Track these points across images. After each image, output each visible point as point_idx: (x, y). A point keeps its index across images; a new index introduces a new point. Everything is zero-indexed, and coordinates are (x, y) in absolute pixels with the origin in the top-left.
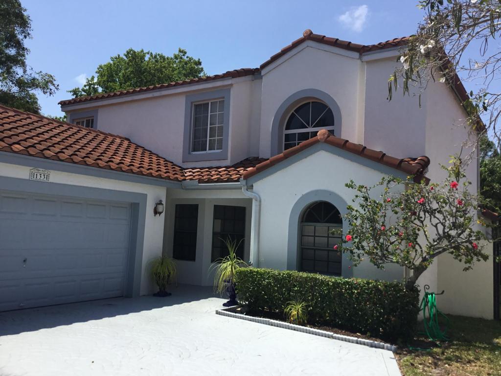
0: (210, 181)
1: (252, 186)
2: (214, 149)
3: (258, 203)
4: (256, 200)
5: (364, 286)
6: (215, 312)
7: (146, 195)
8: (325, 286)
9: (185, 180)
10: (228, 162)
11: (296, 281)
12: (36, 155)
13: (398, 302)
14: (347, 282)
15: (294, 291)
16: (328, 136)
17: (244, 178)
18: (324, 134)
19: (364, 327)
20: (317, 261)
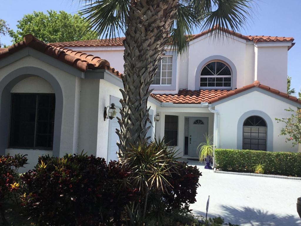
1: (214, 107)
2: (166, 84)
6: (213, 172)
7: (153, 110)
10: (176, 92)
15: (253, 159)
16: (260, 85)
17: (210, 103)
18: (258, 83)
19: (294, 173)
20: (252, 144)
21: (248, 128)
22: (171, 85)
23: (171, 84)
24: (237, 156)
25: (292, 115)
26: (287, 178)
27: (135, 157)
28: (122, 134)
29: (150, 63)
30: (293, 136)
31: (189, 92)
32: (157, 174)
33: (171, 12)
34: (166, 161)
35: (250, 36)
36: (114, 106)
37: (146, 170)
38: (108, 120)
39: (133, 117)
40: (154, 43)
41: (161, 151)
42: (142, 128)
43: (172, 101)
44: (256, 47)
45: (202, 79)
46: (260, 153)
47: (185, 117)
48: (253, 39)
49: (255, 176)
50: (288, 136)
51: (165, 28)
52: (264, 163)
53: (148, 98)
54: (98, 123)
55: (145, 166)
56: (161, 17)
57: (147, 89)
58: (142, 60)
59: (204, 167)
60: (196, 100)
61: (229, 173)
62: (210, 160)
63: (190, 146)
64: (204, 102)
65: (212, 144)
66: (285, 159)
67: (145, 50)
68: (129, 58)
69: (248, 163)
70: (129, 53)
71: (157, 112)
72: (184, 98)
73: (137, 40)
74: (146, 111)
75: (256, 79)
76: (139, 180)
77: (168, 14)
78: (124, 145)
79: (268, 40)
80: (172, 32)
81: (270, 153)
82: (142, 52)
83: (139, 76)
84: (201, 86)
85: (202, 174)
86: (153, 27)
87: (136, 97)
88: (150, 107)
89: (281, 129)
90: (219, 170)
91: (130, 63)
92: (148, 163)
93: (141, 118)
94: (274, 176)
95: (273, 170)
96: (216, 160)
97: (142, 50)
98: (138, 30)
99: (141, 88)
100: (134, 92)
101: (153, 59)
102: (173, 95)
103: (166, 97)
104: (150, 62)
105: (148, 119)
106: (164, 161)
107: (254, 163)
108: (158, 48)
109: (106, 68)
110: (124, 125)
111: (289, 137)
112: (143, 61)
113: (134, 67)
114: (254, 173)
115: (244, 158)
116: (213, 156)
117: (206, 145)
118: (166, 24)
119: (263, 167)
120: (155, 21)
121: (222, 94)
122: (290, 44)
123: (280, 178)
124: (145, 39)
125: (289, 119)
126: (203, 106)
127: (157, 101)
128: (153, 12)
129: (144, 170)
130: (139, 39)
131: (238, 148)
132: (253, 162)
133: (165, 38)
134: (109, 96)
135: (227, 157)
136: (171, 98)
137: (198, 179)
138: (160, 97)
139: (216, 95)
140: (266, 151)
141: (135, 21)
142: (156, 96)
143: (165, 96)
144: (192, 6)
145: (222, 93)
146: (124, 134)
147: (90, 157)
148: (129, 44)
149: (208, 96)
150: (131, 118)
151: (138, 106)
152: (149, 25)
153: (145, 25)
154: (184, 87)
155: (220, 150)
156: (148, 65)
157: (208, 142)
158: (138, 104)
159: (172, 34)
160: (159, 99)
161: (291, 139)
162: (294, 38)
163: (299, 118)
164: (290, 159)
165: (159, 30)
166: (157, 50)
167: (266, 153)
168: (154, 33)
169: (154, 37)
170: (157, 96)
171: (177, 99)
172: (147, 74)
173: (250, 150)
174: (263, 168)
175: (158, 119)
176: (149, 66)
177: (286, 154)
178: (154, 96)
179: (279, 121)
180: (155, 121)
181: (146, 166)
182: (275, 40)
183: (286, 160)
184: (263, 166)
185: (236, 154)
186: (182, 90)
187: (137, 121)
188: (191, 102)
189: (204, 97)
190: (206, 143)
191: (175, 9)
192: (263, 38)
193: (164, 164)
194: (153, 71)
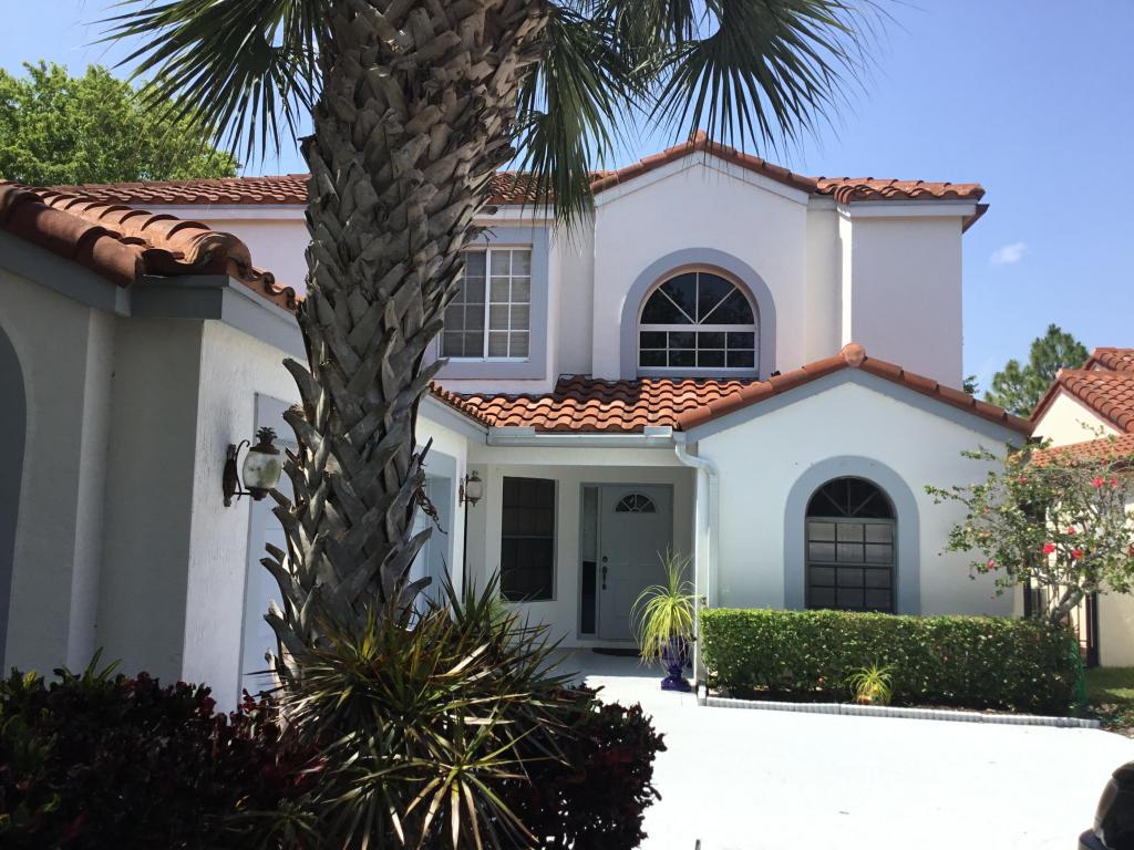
1: (697, 445)
2: (504, 355)
4: (712, 473)
6: (697, 703)
7: (455, 458)
10: (548, 387)
15: (849, 648)
16: (866, 358)
17: (679, 429)
18: (858, 353)
19: (1002, 696)
20: (843, 588)
21: (825, 526)
22: (525, 359)
23: (527, 356)
24: (789, 638)
25: (991, 474)
26: (981, 720)
27: (341, 687)
28: (295, 569)
29: (429, 241)
30: (997, 556)
31: (599, 387)
32: (452, 774)
33: (520, 23)
34: (502, 703)
35: (822, 178)
36: (273, 442)
37: (397, 756)
38: (243, 503)
39: (347, 486)
40: (445, 151)
41: (475, 654)
42: (392, 538)
43: (531, 422)
44: (846, 217)
45: (647, 339)
46: (873, 622)
47: (582, 484)
48: (834, 190)
49: (860, 714)
50: (977, 554)
51: (494, 93)
52: (890, 661)
53: (421, 404)
54: (194, 516)
55: (393, 732)
56: (476, 40)
57: (412, 360)
58: (390, 229)
59: (658, 681)
60: (626, 416)
61: (756, 707)
62: (682, 654)
63: (602, 597)
64: (657, 425)
65: (689, 590)
66: (969, 643)
67: (402, 183)
68: (328, 217)
69: (827, 663)
70: (328, 194)
71: (468, 465)
72: (577, 410)
73: (367, 136)
74: (412, 459)
75: (846, 338)
76: (361, 808)
77: (509, 32)
78: (303, 622)
79: (891, 193)
80: (529, 126)
81: (914, 620)
82: (389, 193)
83: (378, 299)
84: (641, 365)
85: (665, 740)
86: (441, 82)
87: (363, 394)
88: (431, 441)
89: (952, 528)
90: (720, 696)
91: (335, 240)
92: (408, 720)
93: (385, 490)
94: (929, 711)
95: (924, 687)
96: (706, 654)
97: (392, 181)
98: (373, 93)
99: (387, 355)
100: (353, 374)
101: (442, 225)
102: (534, 399)
103: (507, 406)
104: (426, 238)
105: (420, 496)
106: (491, 705)
107: (851, 662)
108: (463, 177)
109: (231, 269)
110: (305, 527)
111: (983, 560)
112: (396, 233)
113: (352, 258)
114: (855, 703)
115: (815, 644)
116: (694, 639)
117: (668, 593)
118: (498, 73)
119: (885, 677)
120: (449, 55)
121: (722, 395)
122: (969, 210)
123: (954, 720)
124: (405, 133)
125: (977, 490)
126: (651, 442)
127: (469, 420)
128: (441, 18)
129: (388, 754)
130: (377, 131)
131: (789, 605)
132: (848, 657)
133: (497, 137)
134: (253, 397)
135: (747, 641)
136: (528, 410)
137: (651, 770)
138: (482, 407)
139: (700, 400)
140: (895, 614)
141: (357, 53)
142: (463, 403)
143: (501, 401)
144: (612, 20)
145: (722, 392)
146: (301, 569)
147: (136, 684)
148: (331, 155)
149: (670, 404)
150: (340, 496)
151: (371, 437)
152: (423, 72)
153: (402, 70)
154: (575, 369)
155: (723, 612)
156: (419, 251)
157: (674, 581)
158: (371, 428)
159: (531, 134)
160: (477, 413)
161: (991, 567)
162: (984, 187)
163: (1016, 484)
164: (988, 642)
165: (467, 97)
166: (458, 185)
167: (896, 623)
168: (444, 108)
169: (444, 127)
170: (471, 401)
171: (552, 415)
172: (414, 289)
173: (837, 613)
174: (886, 682)
175: (475, 493)
176: (423, 256)
177: (971, 623)
178: (459, 403)
179: (940, 498)
180: (463, 503)
181: (400, 733)
182: (916, 193)
183: (975, 649)
184: (886, 672)
185: (784, 627)
186: (570, 377)
187: (368, 509)
188: (605, 425)
189: (657, 408)
190: (668, 587)
191: (537, 12)
192: (869, 185)
193: (488, 721)
194: (440, 279)
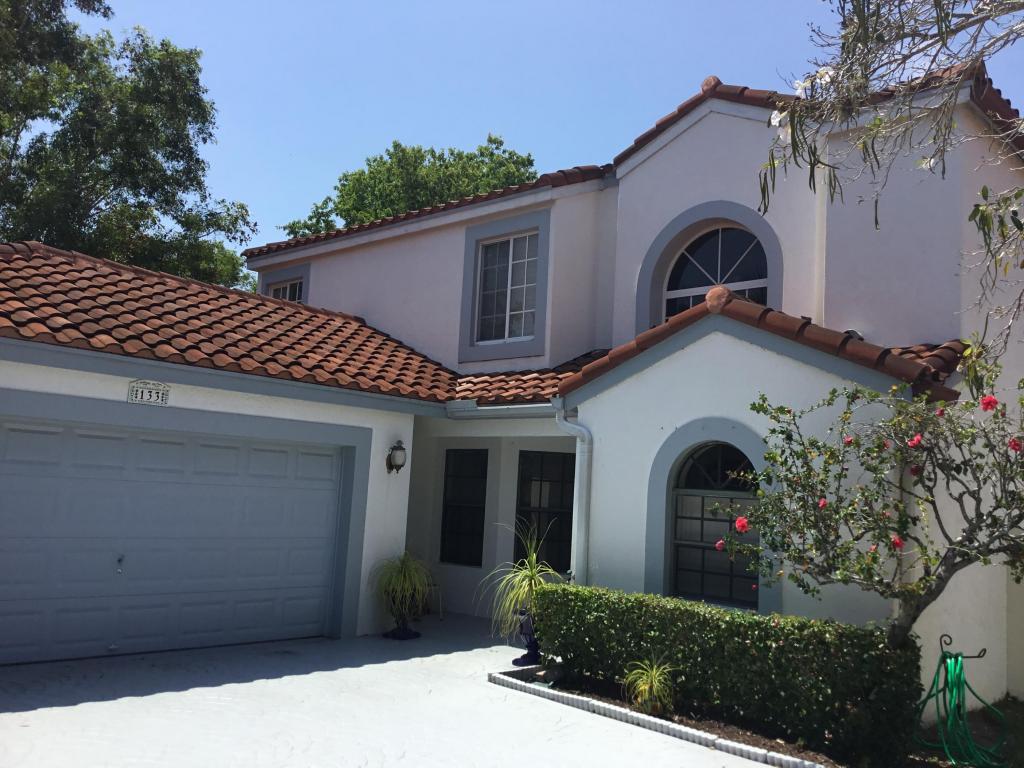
0: (501, 401)
1: (576, 410)
2: (519, 335)
3: (586, 446)
4: (583, 441)
5: (793, 633)
6: (487, 678)
7: (371, 430)
8: (711, 631)
9: (452, 398)
10: (545, 362)
11: (653, 616)
12: (138, 355)
13: (865, 673)
14: (758, 624)
15: (650, 639)
17: (561, 395)
18: (719, 297)
20: (709, 573)
21: (694, 500)
22: (533, 337)
23: (532, 333)
175: (397, 461)
